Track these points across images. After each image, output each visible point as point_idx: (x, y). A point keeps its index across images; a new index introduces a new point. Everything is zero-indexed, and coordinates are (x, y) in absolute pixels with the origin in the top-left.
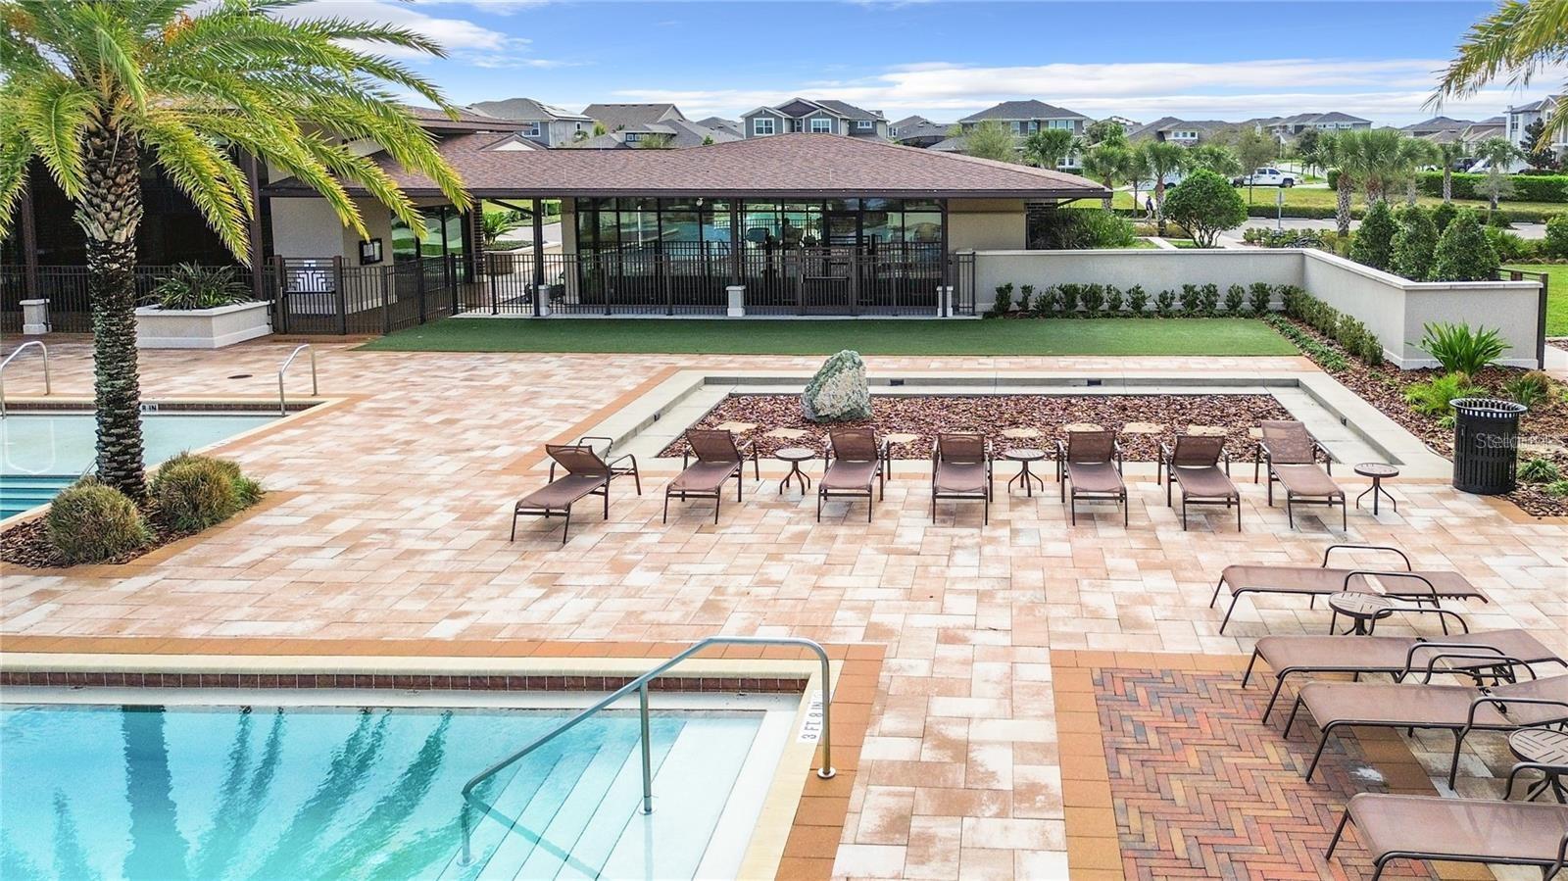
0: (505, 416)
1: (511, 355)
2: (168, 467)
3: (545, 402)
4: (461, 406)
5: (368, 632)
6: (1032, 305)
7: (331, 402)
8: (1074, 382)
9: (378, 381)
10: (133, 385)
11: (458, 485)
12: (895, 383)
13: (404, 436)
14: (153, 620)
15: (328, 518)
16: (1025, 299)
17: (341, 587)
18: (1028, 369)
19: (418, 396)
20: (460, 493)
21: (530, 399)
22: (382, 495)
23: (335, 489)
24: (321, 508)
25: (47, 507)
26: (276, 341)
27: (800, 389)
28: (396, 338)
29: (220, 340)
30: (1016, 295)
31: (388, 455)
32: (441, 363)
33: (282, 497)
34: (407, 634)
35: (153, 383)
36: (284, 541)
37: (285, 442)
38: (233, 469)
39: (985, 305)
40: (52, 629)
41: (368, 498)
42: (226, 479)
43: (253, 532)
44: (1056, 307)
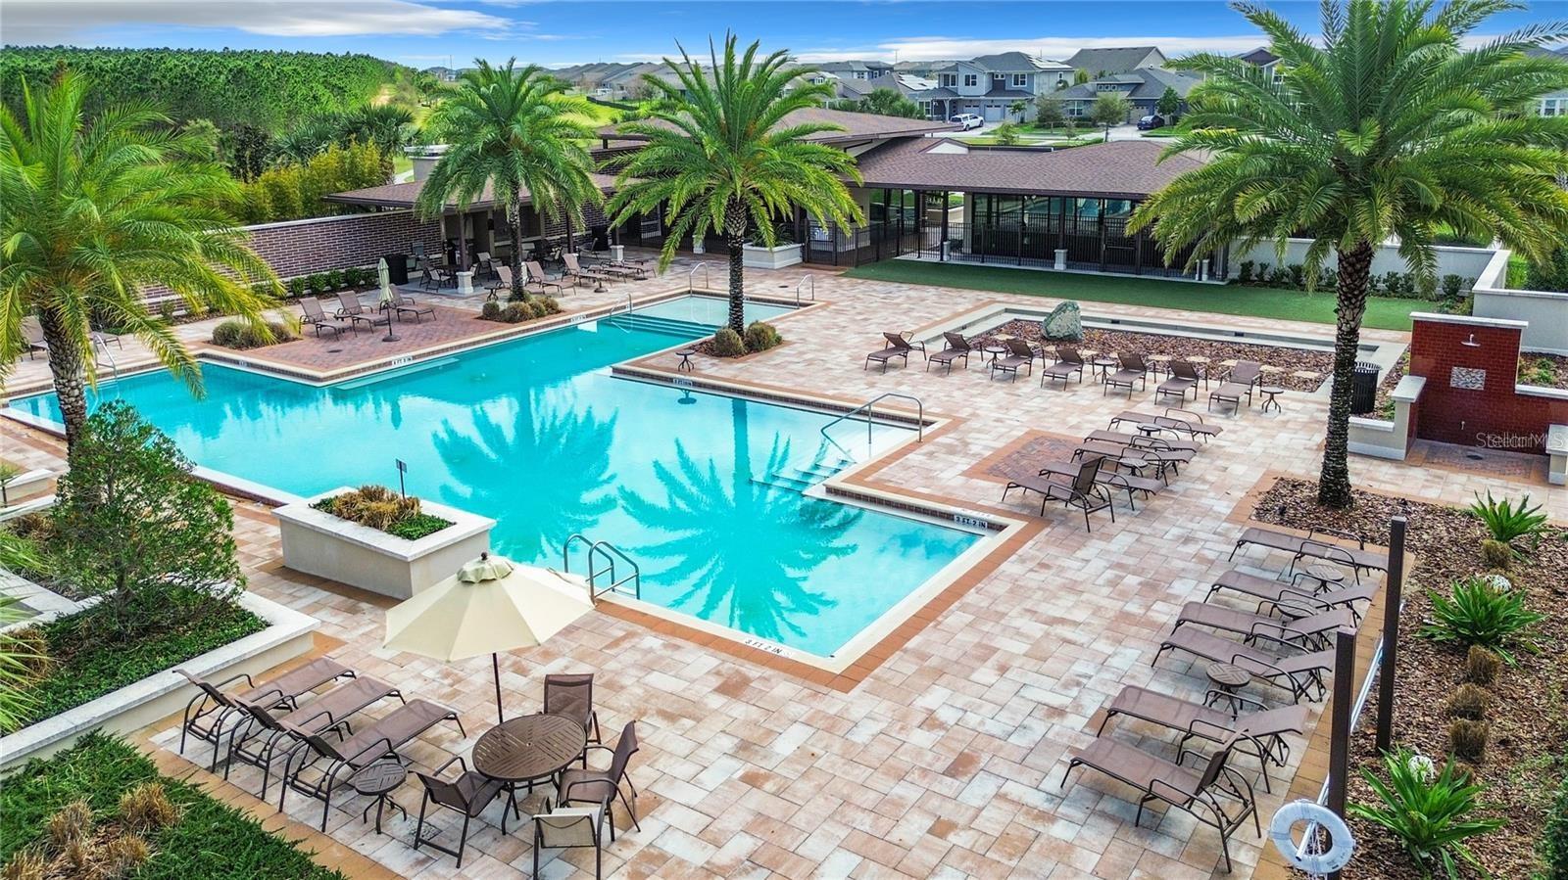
0: (891, 319)
1: (912, 286)
2: (751, 325)
3: (915, 314)
4: (874, 312)
5: (807, 389)
6: (1267, 277)
7: (819, 304)
8: (1227, 333)
9: (843, 295)
10: (741, 292)
11: (856, 347)
12: (1114, 322)
13: (843, 324)
14: (745, 376)
15: (804, 353)
16: (1262, 273)
17: (803, 376)
18: (1208, 322)
19: (857, 305)
20: (856, 350)
21: (906, 313)
22: (826, 347)
23: (810, 343)
24: (801, 349)
25: (714, 336)
26: (803, 267)
27: (1042, 319)
28: (861, 271)
29: (778, 265)
30: (1257, 269)
31: (834, 332)
32: (876, 288)
33: (789, 343)
34: (819, 392)
35: (752, 287)
36: (787, 359)
37: (796, 321)
38: (773, 329)
39: (1234, 274)
40: (717, 374)
41: (819, 348)
42: (770, 333)
43: (778, 354)
44: (1285, 280)
